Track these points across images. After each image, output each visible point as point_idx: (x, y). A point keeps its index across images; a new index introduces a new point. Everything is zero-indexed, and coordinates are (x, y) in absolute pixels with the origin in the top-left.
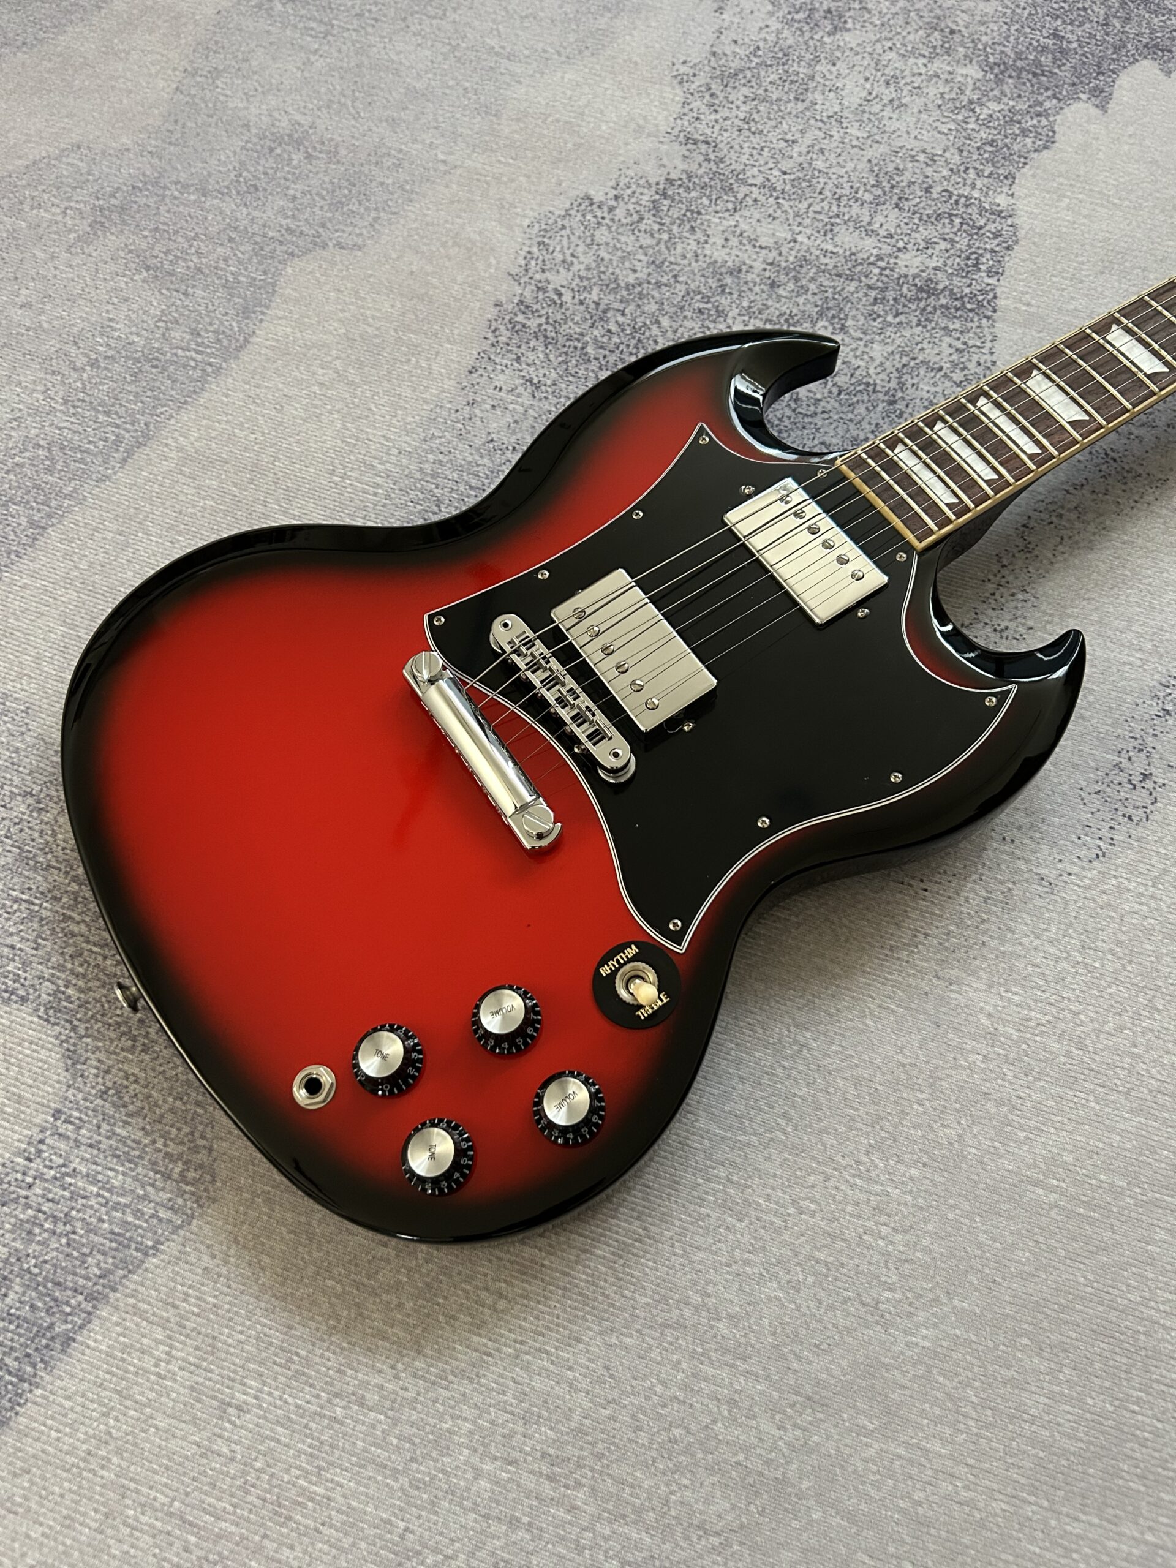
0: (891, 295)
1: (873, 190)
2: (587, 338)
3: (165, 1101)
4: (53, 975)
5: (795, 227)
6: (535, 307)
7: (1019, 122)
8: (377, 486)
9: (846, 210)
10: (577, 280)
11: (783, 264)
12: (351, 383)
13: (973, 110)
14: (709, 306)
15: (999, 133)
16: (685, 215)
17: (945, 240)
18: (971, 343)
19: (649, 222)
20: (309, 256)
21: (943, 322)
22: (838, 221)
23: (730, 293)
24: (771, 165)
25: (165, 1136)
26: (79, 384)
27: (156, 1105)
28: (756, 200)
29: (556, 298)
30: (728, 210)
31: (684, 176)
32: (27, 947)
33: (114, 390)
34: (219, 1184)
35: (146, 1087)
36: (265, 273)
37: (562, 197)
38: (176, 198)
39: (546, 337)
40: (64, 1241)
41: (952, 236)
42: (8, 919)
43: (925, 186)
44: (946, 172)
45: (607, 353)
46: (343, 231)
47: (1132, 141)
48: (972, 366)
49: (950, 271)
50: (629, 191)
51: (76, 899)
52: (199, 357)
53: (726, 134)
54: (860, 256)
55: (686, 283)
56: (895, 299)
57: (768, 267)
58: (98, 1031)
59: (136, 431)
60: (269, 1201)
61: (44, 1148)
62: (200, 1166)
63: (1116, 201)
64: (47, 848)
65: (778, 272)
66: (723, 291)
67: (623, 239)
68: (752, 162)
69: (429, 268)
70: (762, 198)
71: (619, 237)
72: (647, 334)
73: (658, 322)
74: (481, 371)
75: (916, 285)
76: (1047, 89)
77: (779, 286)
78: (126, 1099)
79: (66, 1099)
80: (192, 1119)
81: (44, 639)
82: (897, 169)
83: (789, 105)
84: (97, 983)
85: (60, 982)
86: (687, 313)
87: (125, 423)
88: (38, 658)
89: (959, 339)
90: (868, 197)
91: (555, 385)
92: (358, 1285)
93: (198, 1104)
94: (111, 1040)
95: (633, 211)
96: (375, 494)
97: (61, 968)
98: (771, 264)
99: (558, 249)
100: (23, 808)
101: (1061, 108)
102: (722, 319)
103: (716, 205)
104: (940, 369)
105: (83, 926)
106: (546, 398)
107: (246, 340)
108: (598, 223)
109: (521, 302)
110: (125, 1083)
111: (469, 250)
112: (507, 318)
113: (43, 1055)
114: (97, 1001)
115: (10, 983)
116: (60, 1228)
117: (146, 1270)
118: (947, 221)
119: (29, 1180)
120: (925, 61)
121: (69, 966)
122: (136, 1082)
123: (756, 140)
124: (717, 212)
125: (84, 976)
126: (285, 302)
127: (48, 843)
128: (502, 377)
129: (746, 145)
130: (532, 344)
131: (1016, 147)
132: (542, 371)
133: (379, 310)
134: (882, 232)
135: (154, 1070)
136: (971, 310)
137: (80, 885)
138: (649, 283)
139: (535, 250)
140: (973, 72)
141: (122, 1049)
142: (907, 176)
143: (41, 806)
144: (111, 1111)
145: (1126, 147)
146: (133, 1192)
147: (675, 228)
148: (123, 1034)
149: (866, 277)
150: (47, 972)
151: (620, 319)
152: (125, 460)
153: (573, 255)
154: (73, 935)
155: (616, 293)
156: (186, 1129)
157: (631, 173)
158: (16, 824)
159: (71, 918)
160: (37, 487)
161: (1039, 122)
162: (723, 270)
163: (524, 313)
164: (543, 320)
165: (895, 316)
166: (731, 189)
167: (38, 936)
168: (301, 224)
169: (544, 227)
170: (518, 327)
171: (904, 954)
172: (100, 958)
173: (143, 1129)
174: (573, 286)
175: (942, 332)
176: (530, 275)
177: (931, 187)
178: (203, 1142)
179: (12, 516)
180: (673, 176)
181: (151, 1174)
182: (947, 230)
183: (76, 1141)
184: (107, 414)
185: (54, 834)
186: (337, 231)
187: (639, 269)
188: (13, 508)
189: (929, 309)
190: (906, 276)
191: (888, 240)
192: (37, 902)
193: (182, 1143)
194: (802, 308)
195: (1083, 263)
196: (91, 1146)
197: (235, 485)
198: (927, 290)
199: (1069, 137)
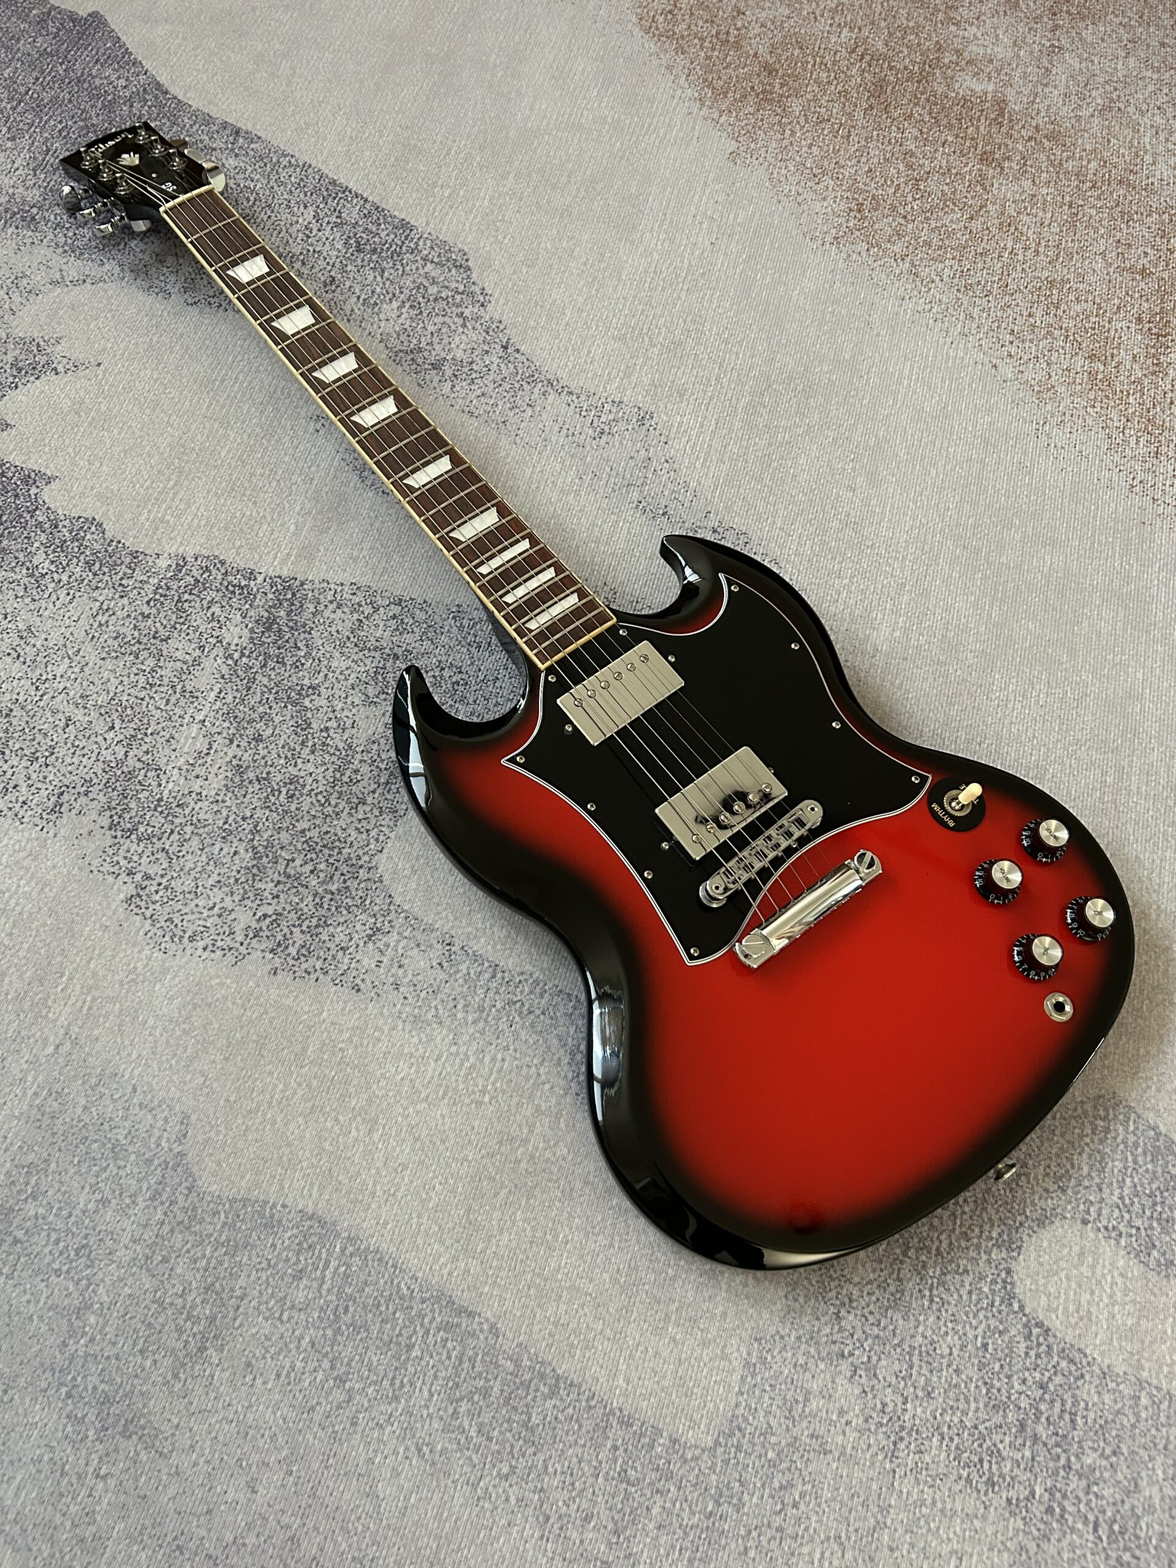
0: (273, 651)
1: (141, 658)
2: (320, 890)
3: (1058, 1143)
4: (985, 1252)
5: (186, 721)
6: (279, 937)
7: (65, 541)
8: (494, 1059)
9: (166, 681)
10: (246, 902)
11: (232, 731)
12: (370, 1101)
13: (43, 576)
14: (284, 791)
15: (77, 558)
16: (162, 812)
17: (209, 607)
18: (330, 598)
19: (168, 843)
20: (195, 1169)
21: (307, 615)
22: (179, 687)
23: (268, 773)
24: (100, 739)
25: (1081, 1136)
26: (370, 1390)
27: (1062, 1148)
28: (147, 752)
29: (268, 920)
30: (158, 776)
31: (108, 813)
32: (968, 1280)
33: (378, 1348)
34: (1103, 1092)
35: (1051, 1158)
36: (216, 1213)
37: (125, 925)
38: (92, 1340)
39: (317, 926)
40: (1166, 1194)
41: (205, 603)
42: (949, 1303)
43: (140, 618)
44: (125, 601)
45: (338, 873)
46: (160, 1138)
47: (97, 464)
49: (247, 606)
50: (123, 862)
51: (921, 1249)
52: (333, 1264)
53: (51, 777)
54: (225, 670)
55: (254, 809)
56: (279, 648)
57: (236, 743)
58: (1019, 1205)
59: (433, 1311)
60: (1106, 1057)
61: (1110, 1226)
62: (1095, 1107)
63: (172, 483)
64: (883, 1286)
65: (241, 735)
66: (265, 779)
67: (190, 865)
68: (94, 756)
69: (221, 1042)
70: (144, 748)
71: (187, 869)
72: (315, 839)
73: (303, 831)
74: (358, 981)
75: (263, 632)
76: (21, 516)
77: (259, 735)
78: (1063, 1171)
79: (1072, 1217)
80: (1065, 1119)
81: (683, 1344)
82: (116, 638)
83: (14, 723)
84: (984, 1214)
85: (990, 1244)
86: (293, 808)
87: (422, 1325)
88: (704, 1344)
89: (326, 606)
90: (151, 662)
91: (375, 915)
92: (1142, 991)
93: (1054, 1118)
94: (1025, 1192)
95: (152, 858)
96: (503, 1060)
97: (978, 1247)
98: (231, 742)
99: (201, 923)
100: (851, 1317)
101: (48, 508)
102: (301, 781)
103: (150, 785)
105: (943, 1237)
106: (390, 922)
107: (311, 1218)
108: (166, 888)
109: (272, 951)
110: (1052, 1174)
111: (195, 1006)
112: (291, 962)
113: (1045, 1244)
114: (997, 1212)
115: (999, 1286)
116: (1158, 1199)
117: (1169, 1131)
118: (186, 605)
119: (1134, 1231)
121: (975, 1241)
122: (1049, 1167)
123: (61, 752)
124: (160, 785)
125: (981, 1227)
126: (258, 1185)
127: (879, 1286)
128: (365, 962)
129: (68, 760)
130: (325, 937)
131: (97, 546)
132: (358, 927)
133: (275, 1086)
134: (198, 652)
135: (1038, 1155)
136: (294, 594)
137: (909, 1248)
138: (252, 840)
139: (201, 944)
141: (1029, 1182)
142: (127, 631)
143: (847, 1301)
144: (1073, 1182)
145: (104, 468)
146: (1122, 1152)
147: (177, 821)
148: (1017, 1184)
149: (251, 668)
150: (984, 1257)
151: (298, 862)
152: (471, 1315)
153: (211, 909)
154: (951, 1243)
155: (265, 868)
156: (1073, 1123)
157: (96, 862)
158: (867, 1320)
159: (938, 1249)
160: (507, 1401)
161: (64, 527)
162: (237, 779)
163: (287, 947)
164: (296, 930)
165: (299, 649)
166: (130, 773)
167: (957, 1272)
168: (145, 1187)
169: (167, 938)
170: (304, 951)
171: (863, 674)
172: (965, 1217)
173: (1080, 1154)
174: (255, 905)
175: (319, 617)
176: (238, 945)
177: (142, 614)
178: (1079, 1111)
179: (545, 1419)
180: (106, 822)
181: (1109, 1141)
182: (198, 605)
183: (1100, 1202)
184: (410, 1347)
185: (870, 1282)
186: (159, 1145)
187: (232, 850)
188: (535, 1420)
189: (291, 624)
190: (252, 638)
191: (207, 650)
192: (930, 1282)
193: (1083, 1124)
194: (288, 718)
196: (1101, 1190)
197: (496, 1195)
198: (269, 624)
199: (88, 508)
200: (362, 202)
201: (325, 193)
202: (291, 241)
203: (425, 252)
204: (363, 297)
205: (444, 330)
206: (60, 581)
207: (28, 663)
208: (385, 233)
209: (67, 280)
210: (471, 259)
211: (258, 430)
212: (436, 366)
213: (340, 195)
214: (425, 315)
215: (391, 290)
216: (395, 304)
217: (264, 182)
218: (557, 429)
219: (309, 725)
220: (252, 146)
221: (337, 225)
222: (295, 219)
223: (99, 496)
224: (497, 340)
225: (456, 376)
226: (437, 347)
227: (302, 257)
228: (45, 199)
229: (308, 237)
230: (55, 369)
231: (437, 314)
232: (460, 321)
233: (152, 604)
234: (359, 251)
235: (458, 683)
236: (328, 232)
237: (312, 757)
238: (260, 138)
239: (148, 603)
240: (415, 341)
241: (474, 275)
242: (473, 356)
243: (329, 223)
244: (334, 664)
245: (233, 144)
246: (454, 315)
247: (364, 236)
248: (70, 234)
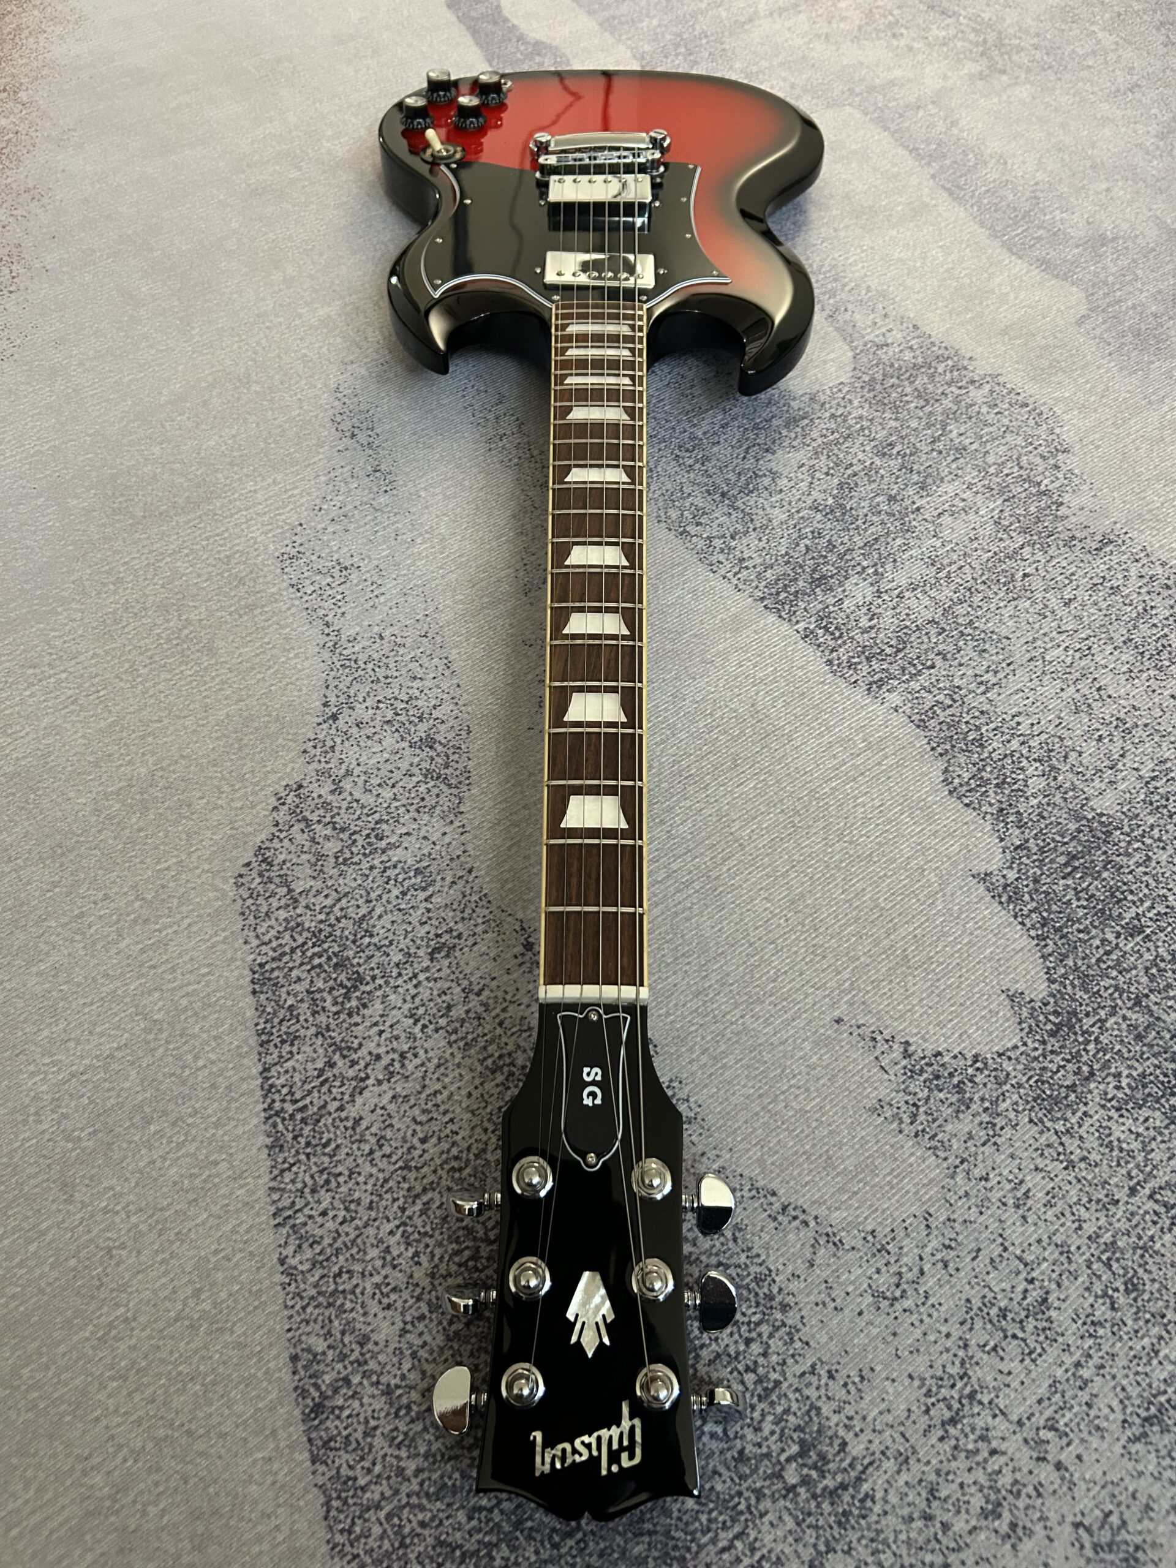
7: (997, 786)
9: (953, 587)
11: (912, 516)
14: (895, 451)
17: (871, 628)
21: (779, 570)
24: (1042, 573)
37: (1077, 440)
43: (949, 656)
48: (721, 557)
50: (1061, 478)
53: (1103, 566)
54: (889, 567)
73: (896, 419)
76: (1041, 850)
82: (984, 651)
89: (755, 568)
90: (960, 610)
95: (1034, 467)
98: (918, 509)
99: (1013, 409)
101: (1002, 840)
104: (733, 537)
107: (1016, 254)
109: (967, 370)
111: (1043, 371)
112: (956, 358)
120: (1146, 773)
126: (1043, 279)
128: (900, 335)
131: (962, 759)
134: (907, 594)
136: (778, 594)
140: (1107, 803)
142: (969, 651)
157: (1085, 489)
161: (991, 805)
162: (929, 481)
169: (1046, 416)
175: (768, 562)
176: (992, 383)
177: (945, 659)
195: (775, 700)
198: (820, 581)
199: (951, 812)
200: (273, 1072)
201: (307, 1130)
202: (431, 1066)
203: (282, 914)
204: (422, 895)
205: (375, 781)
206: (1023, 743)
207: (1091, 677)
208: (297, 987)
209: (807, 1234)
210: (241, 862)
211: (691, 790)
212: (429, 742)
213: (290, 1108)
214: (377, 816)
215: (380, 881)
216: (396, 855)
217: (371, 1231)
218: (382, 599)
219: (841, 484)
220: (320, 1345)
221: (343, 1049)
222: (392, 1108)
223: (930, 819)
224: (333, 732)
225: (421, 719)
226: (404, 765)
227: (443, 1022)
228: (759, 1494)
229: (403, 1056)
230: (907, 1055)
231: (363, 807)
232: (347, 785)
233: (929, 663)
234: (360, 979)
235: (687, 450)
236: (371, 1046)
237: (855, 461)
238: (295, 1358)
239: (933, 667)
240: (423, 788)
241: (263, 837)
242: (378, 729)
243: (353, 1063)
244: (784, 517)
245: (347, 1381)
246: (345, 795)
247: (329, 999)
248: (756, 1348)
